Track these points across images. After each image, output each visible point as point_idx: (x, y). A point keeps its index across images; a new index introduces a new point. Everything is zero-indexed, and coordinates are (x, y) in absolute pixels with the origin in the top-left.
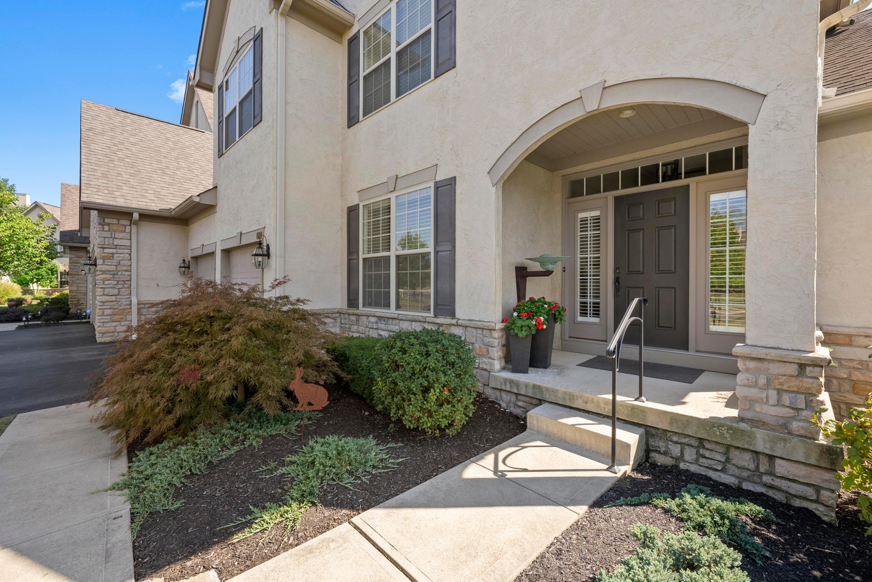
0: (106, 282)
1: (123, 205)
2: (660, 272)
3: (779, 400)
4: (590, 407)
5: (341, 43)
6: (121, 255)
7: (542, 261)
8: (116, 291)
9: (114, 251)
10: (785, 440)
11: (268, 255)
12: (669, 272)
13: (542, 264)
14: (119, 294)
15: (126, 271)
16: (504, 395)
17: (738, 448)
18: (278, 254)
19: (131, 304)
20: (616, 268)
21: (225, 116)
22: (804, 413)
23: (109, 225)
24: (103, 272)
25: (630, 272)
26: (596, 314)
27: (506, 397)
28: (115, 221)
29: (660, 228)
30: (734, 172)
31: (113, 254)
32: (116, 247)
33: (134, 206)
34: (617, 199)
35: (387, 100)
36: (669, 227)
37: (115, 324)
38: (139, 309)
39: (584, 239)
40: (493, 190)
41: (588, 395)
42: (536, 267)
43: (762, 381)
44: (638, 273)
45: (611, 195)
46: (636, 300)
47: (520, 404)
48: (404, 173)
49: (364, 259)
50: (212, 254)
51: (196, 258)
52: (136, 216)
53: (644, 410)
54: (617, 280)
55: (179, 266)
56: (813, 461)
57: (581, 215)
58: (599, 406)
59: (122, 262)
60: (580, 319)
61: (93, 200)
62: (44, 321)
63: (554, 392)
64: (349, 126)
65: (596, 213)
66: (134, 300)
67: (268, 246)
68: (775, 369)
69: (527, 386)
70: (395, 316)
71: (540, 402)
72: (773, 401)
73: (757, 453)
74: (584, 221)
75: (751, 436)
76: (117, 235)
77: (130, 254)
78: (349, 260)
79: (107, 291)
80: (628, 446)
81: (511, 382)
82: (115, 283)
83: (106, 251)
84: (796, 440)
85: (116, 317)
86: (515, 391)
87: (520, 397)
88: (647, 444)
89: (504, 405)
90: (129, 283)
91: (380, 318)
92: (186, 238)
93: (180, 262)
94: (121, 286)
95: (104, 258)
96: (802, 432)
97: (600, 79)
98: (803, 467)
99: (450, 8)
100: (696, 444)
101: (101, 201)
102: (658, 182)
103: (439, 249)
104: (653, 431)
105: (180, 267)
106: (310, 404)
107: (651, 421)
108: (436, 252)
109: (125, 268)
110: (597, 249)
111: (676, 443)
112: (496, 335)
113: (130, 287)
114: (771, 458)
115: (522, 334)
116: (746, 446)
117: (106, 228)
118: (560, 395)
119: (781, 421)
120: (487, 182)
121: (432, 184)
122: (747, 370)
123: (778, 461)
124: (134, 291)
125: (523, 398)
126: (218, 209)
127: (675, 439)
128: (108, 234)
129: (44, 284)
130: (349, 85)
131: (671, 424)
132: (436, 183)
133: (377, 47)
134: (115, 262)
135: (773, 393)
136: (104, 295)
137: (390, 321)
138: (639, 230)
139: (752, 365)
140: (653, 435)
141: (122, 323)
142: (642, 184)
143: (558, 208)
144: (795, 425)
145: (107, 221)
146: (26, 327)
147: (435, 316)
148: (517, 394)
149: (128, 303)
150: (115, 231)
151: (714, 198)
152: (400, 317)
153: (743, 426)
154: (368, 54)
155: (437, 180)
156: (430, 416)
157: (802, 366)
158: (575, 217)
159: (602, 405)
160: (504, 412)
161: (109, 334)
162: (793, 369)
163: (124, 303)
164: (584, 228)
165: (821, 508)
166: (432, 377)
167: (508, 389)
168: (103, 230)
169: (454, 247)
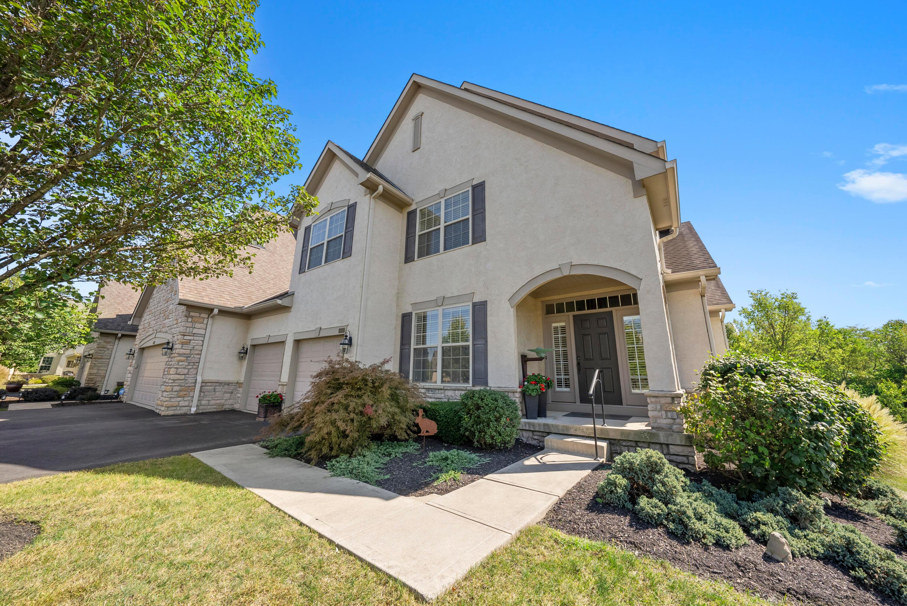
0: (180, 363)
1: (208, 303)
2: (602, 359)
3: (666, 416)
4: (578, 433)
5: (401, 212)
6: (196, 342)
7: (537, 351)
8: (186, 371)
9: (192, 338)
10: (671, 435)
11: (350, 343)
12: (606, 359)
13: (538, 353)
14: (188, 374)
15: (198, 354)
16: (524, 433)
17: (653, 443)
18: (359, 344)
19: (196, 382)
20: (577, 357)
21: (310, 247)
22: (677, 420)
23: (192, 317)
24: (180, 355)
25: (586, 359)
26: (567, 386)
27: (526, 434)
28: (197, 315)
29: (600, 334)
30: (633, 306)
31: (190, 340)
32: (194, 335)
33: (215, 304)
34: (574, 316)
35: (437, 251)
36: (605, 333)
37: (180, 399)
38: (201, 387)
39: (557, 339)
40: (512, 310)
41: (577, 426)
42: (534, 355)
43: (659, 407)
44: (590, 359)
45: (571, 314)
46: (597, 371)
47: (536, 437)
48: (449, 295)
49: (415, 349)
50: (283, 343)
51: (254, 346)
52: (216, 311)
53: (607, 430)
54: (578, 364)
55: (239, 351)
56: (684, 444)
57: (554, 325)
58: (583, 431)
59: (196, 347)
60: (558, 389)
61: (187, 298)
62: (80, 400)
63: (557, 426)
64: (406, 262)
65: (563, 324)
66: (199, 379)
67: (351, 338)
68: (663, 401)
69: (539, 425)
70: (442, 387)
71: (549, 433)
72: (664, 417)
73: (661, 444)
74: (556, 328)
75: (658, 435)
76: (197, 325)
77: (203, 341)
78: (402, 350)
79: (179, 370)
80: (603, 447)
81: (529, 424)
82: (187, 364)
83: (186, 337)
84: (676, 434)
85: (182, 393)
86: (532, 429)
87: (535, 433)
88: (611, 450)
89: (524, 440)
90: (197, 364)
91: (428, 389)
92: (247, 330)
93: (239, 348)
94: (190, 367)
95: (182, 344)
96: (678, 430)
97: (569, 261)
98: (680, 447)
99: (482, 211)
100: (634, 444)
101: (193, 299)
102: (595, 308)
103: (475, 343)
104: (613, 442)
105: (240, 353)
106: (427, 432)
107: (612, 436)
108: (474, 345)
109: (197, 352)
110: (564, 345)
111: (625, 446)
112: (517, 395)
113: (197, 368)
114: (667, 445)
115: (534, 394)
116: (656, 441)
117: (190, 320)
118: (560, 428)
119: (669, 426)
120: (508, 305)
121: (471, 304)
122: (652, 402)
123: (671, 446)
124: (200, 371)
125: (537, 433)
126: (292, 310)
127: (624, 444)
128: (189, 325)
129: (23, 369)
130: (407, 239)
131: (621, 435)
132: (473, 303)
133: (429, 221)
134: (190, 347)
135: (664, 413)
136: (177, 374)
137: (437, 391)
138: (589, 334)
139: (653, 400)
140: (613, 444)
141: (186, 399)
142: (588, 309)
143: (540, 319)
144: (675, 427)
145: (192, 314)
146: (63, 405)
147: (473, 386)
148: (533, 431)
149: (194, 381)
150: (195, 322)
151: (626, 318)
152: (445, 388)
153: (654, 431)
154: (422, 223)
155: (474, 301)
156: (500, 435)
157: (673, 398)
158: (551, 326)
159: (585, 430)
160: (526, 443)
161: (173, 408)
162: (669, 400)
163: (191, 381)
164: (556, 333)
165: (690, 466)
166: (501, 411)
167: (527, 428)
168: (187, 321)
169: (486, 342)
